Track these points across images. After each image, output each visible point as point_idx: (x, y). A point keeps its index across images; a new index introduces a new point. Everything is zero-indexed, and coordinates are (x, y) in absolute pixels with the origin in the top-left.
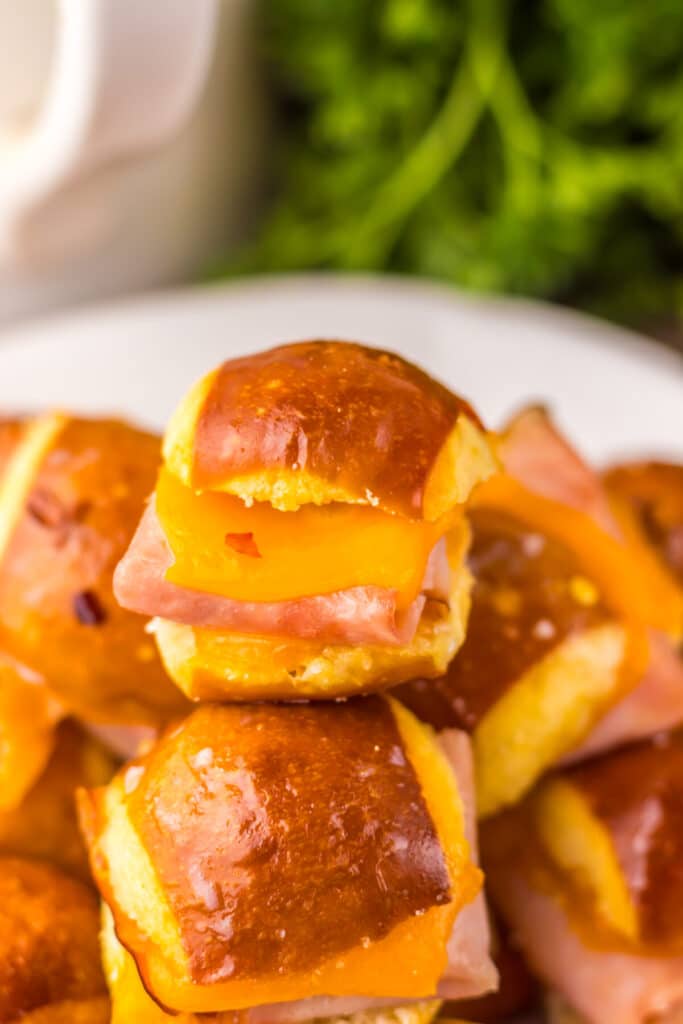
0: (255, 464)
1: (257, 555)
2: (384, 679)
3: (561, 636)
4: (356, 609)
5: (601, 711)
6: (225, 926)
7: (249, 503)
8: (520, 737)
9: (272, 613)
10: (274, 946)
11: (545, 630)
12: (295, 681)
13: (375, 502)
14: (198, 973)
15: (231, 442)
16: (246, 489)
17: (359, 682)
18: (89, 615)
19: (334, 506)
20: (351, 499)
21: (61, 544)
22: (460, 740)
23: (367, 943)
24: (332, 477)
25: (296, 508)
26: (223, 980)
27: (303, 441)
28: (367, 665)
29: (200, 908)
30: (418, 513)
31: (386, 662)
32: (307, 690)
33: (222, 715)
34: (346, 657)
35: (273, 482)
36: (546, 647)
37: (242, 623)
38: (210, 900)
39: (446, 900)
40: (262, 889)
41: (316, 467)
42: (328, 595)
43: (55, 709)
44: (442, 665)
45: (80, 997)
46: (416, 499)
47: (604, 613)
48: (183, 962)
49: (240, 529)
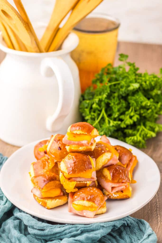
0: (76, 130)
1: (76, 137)
2: (87, 150)
3: (105, 152)
4: (84, 142)
5: (109, 160)
6: (71, 169)
7: (75, 133)
8: (100, 161)
9: (77, 142)
10: (75, 171)
11: (103, 151)
12: (79, 149)
13: (87, 134)
14: (68, 173)
15: (74, 128)
16: (75, 132)
17: (85, 150)
18: (59, 149)
19: (83, 134)
20: (85, 133)
21: (57, 143)
22: (94, 159)
23: (84, 171)
24: (83, 131)
25: (79, 134)
26: (71, 174)
27: (80, 128)
28: (85, 148)
29: (69, 167)
30: (90, 135)
31: (87, 148)
32: (80, 150)
33: (72, 153)
34: (83, 147)
35: (77, 131)
36: (103, 153)
37: (74, 144)
38: (70, 167)
39: (91, 169)
40: (75, 165)
41: (81, 130)
42: (82, 141)
43: (55, 161)
44: (93, 150)
45: (57, 180)
46: (90, 134)
47: (109, 151)
48: (67, 173)
49: (74, 135)
